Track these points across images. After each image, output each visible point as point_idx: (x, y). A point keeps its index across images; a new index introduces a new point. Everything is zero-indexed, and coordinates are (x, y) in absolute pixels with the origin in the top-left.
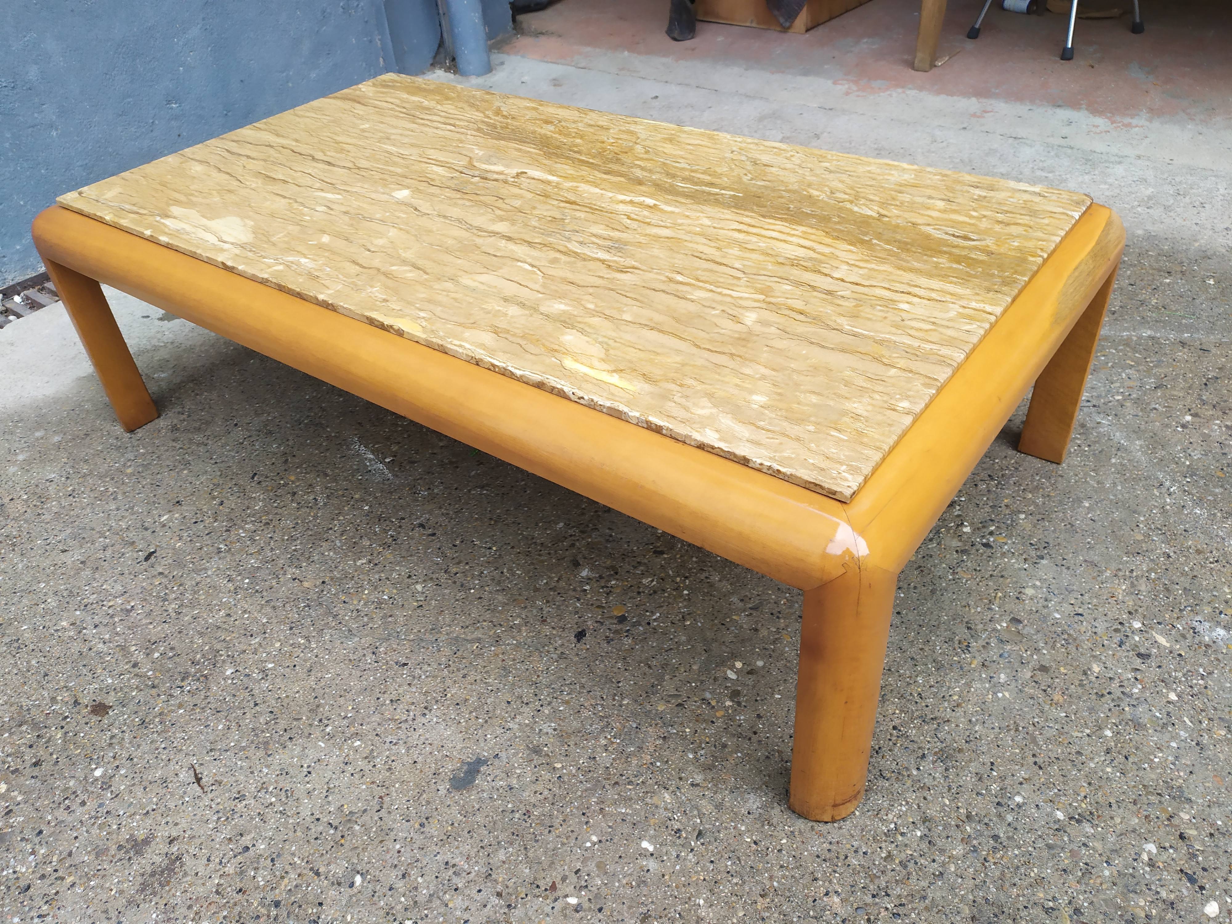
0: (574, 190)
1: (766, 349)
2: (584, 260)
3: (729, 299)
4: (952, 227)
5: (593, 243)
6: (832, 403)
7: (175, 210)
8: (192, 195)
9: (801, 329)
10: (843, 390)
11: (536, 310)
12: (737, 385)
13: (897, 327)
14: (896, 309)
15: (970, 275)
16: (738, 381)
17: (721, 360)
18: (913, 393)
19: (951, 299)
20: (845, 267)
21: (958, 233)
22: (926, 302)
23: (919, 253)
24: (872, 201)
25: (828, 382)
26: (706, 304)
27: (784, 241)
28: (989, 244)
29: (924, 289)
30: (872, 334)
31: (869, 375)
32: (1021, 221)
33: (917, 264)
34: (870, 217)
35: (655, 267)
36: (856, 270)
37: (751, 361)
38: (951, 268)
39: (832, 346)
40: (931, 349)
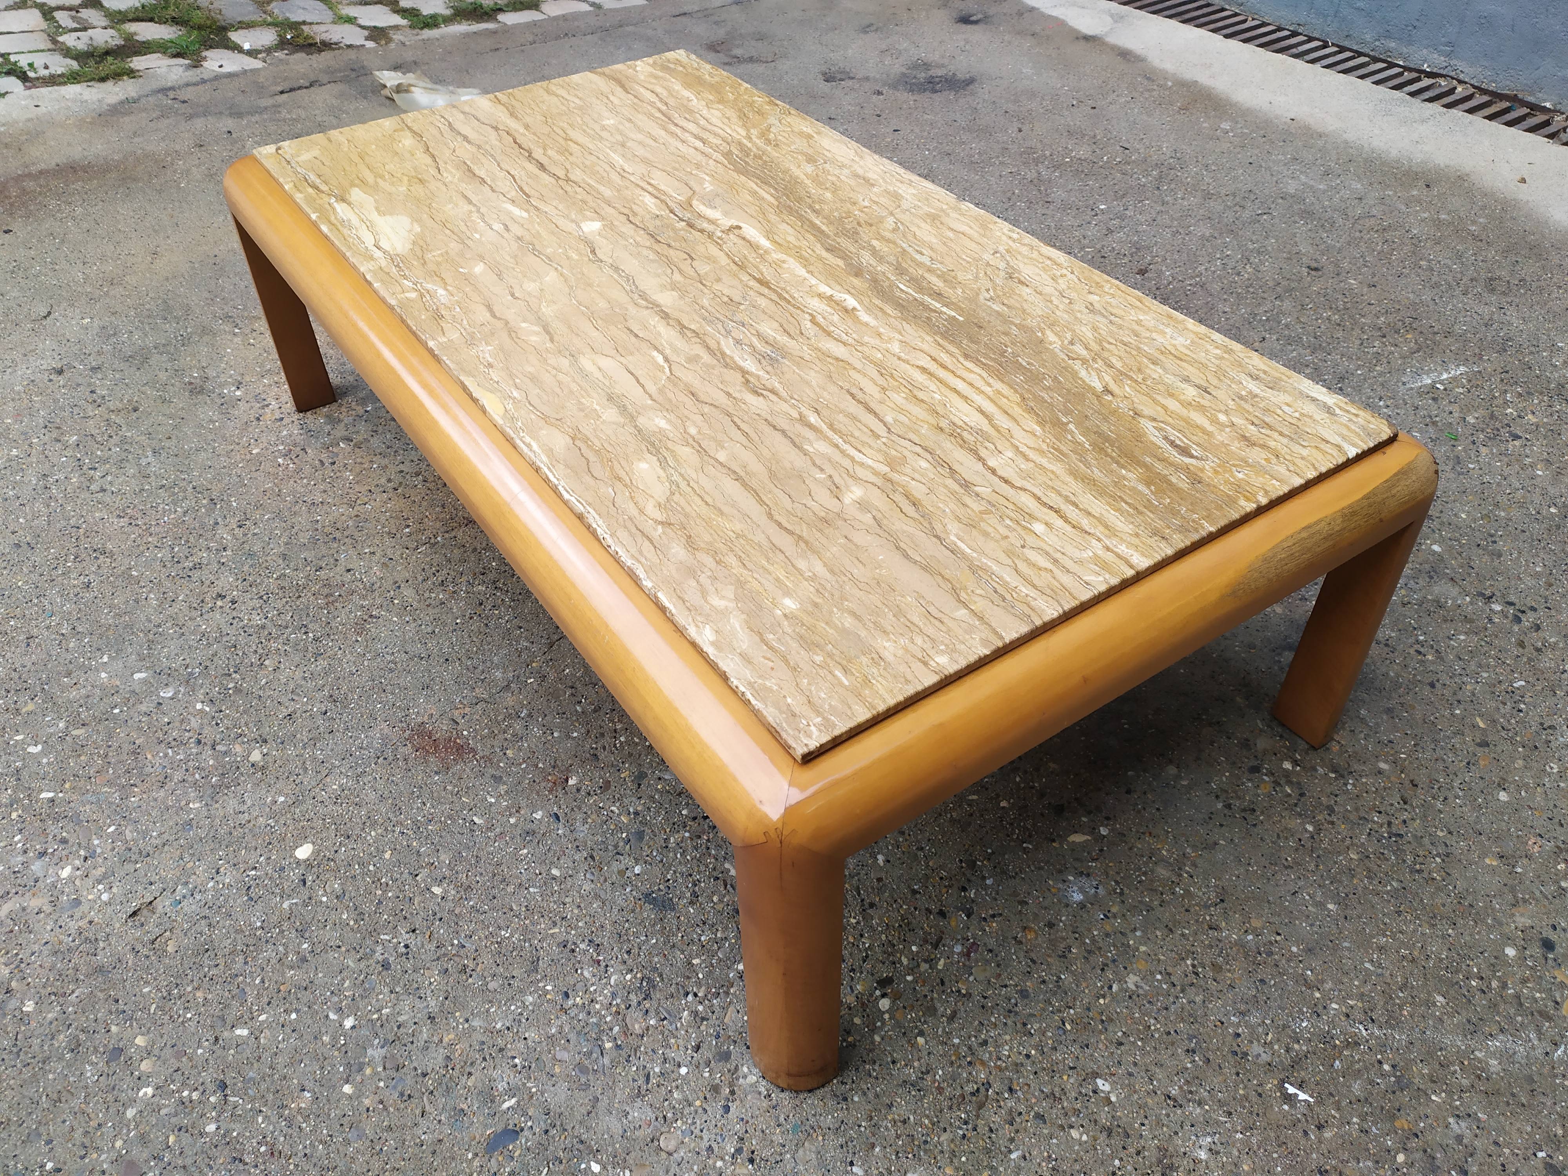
0: (777, 265)
1: (842, 541)
2: (726, 366)
3: (847, 463)
4: (1180, 431)
5: (751, 346)
6: (863, 633)
7: (356, 194)
8: (382, 177)
9: (899, 525)
10: (888, 620)
11: (633, 419)
12: (777, 580)
13: (1009, 553)
14: (1025, 528)
15: (1149, 505)
16: (781, 574)
17: (785, 541)
18: (963, 646)
19: (1101, 533)
20: (1010, 454)
21: (1180, 440)
22: (1068, 528)
23: (1112, 458)
24: (1111, 366)
25: (879, 605)
26: (818, 462)
27: (965, 398)
28: (1207, 467)
29: (1080, 510)
30: (975, 555)
31: (931, 609)
32: (1272, 444)
33: (1097, 474)
34: (1092, 389)
35: (796, 397)
36: (1020, 461)
37: (815, 552)
38: (1133, 489)
39: (918, 558)
40: (1027, 595)
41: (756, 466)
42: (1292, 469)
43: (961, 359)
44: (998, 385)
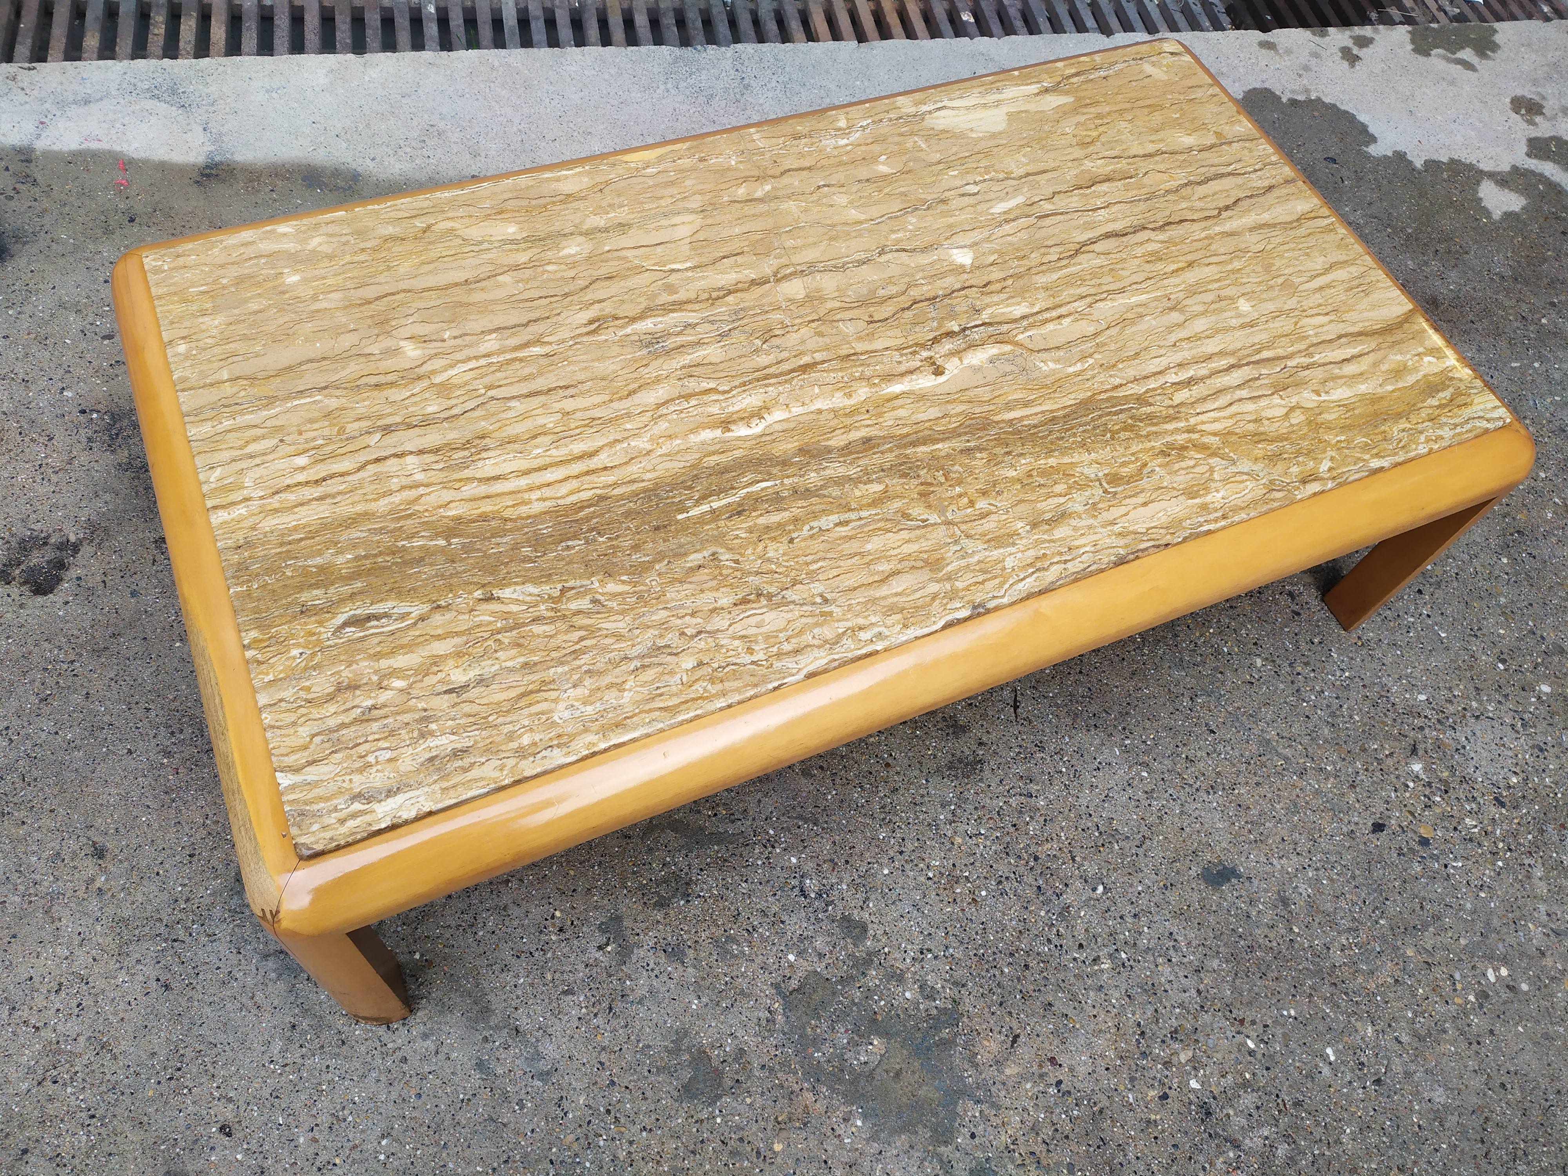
1: (352, 326)
3: (459, 356)
6: (236, 311)
7: (1059, 99)
9: (353, 369)
10: (242, 329)
12: (324, 278)
13: (279, 429)
14: (306, 451)
15: (288, 555)
16: (329, 282)
17: (370, 292)
18: (187, 364)
19: (270, 503)
20: (419, 477)
21: (377, 627)
22: (289, 482)
23: (376, 556)
24: (535, 620)
25: (264, 328)
26: (467, 338)
27: (527, 472)
28: (322, 630)
29: (311, 500)
30: (289, 405)
31: (240, 358)
32: (332, 708)
33: (355, 534)
34: (502, 586)
35: (578, 346)
36: (405, 481)
37: (345, 308)
38: (320, 553)
39: (304, 367)
40: (221, 423)
41: (478, 297)
42: (283, 704)
43: (599, 492)
44: (537, 507)
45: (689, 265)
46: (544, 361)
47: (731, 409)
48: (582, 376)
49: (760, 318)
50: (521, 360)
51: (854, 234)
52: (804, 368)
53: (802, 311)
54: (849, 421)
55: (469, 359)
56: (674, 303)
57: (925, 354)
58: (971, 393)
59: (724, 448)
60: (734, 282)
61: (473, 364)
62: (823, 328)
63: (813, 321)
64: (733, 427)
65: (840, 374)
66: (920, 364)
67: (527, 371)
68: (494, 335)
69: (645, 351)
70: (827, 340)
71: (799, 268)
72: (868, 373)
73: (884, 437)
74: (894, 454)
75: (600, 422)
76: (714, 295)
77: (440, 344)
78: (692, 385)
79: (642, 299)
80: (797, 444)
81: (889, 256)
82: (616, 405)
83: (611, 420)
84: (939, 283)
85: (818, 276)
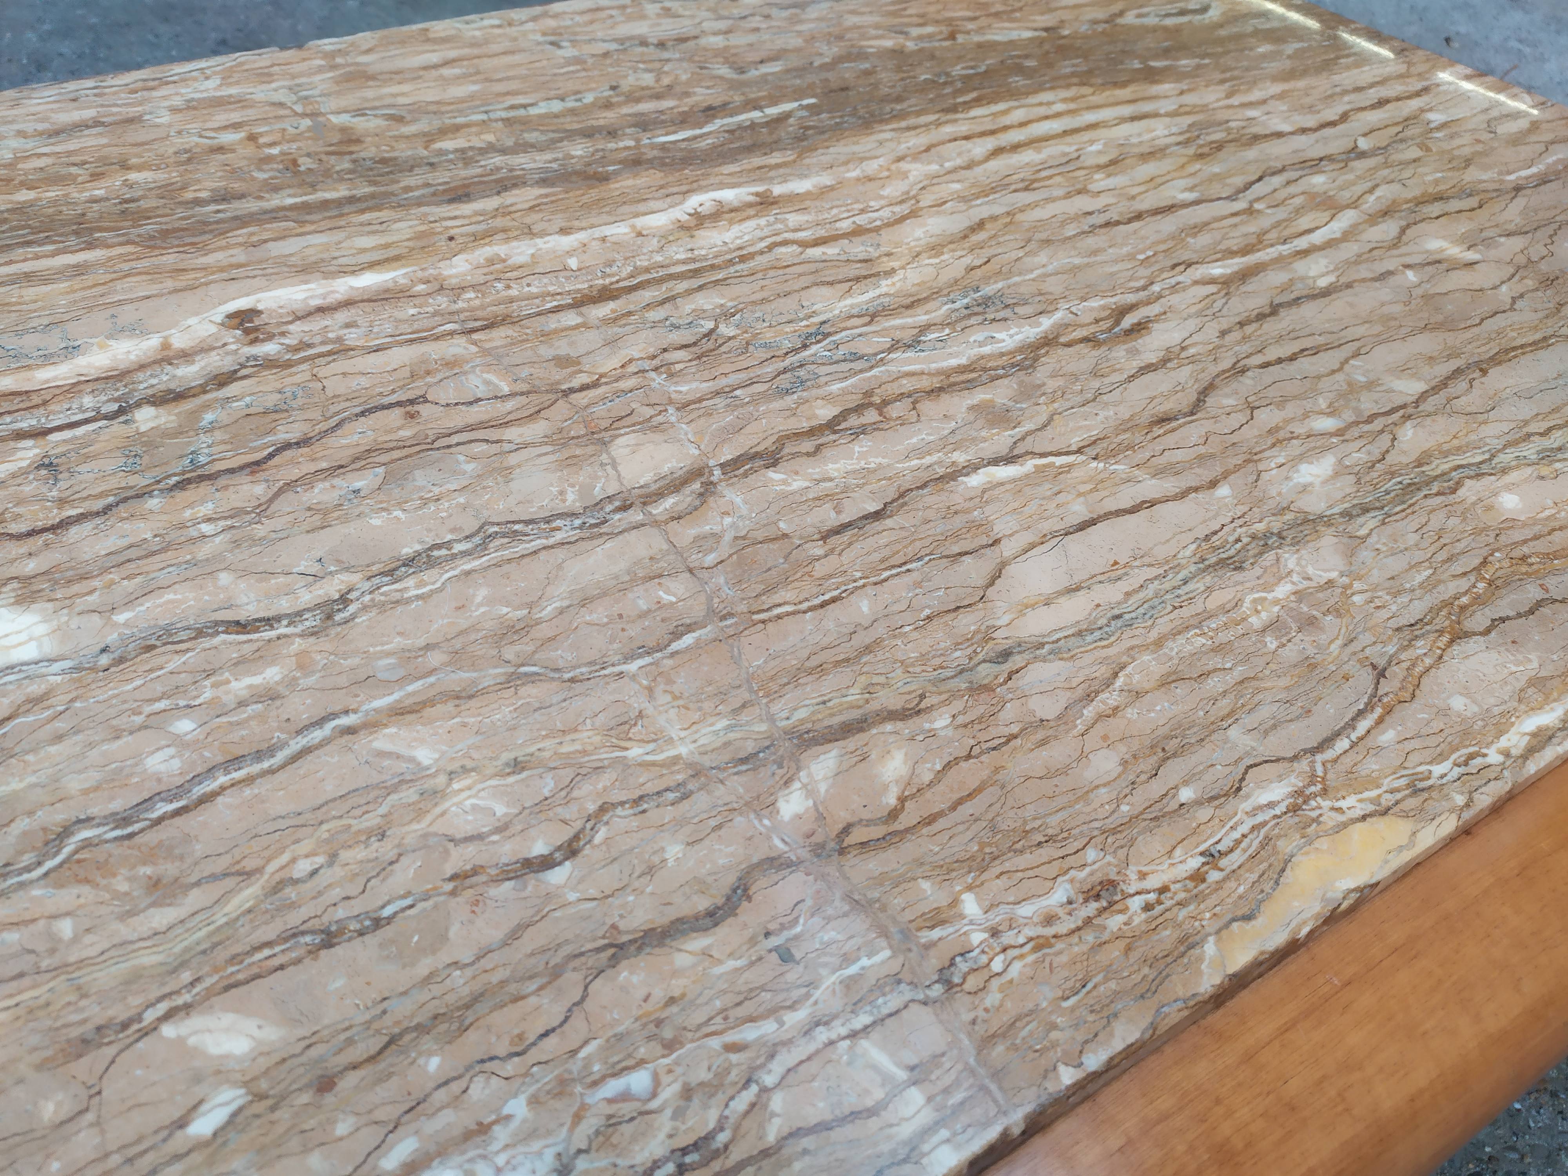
45: (975, 480)
46: (1186, 256)
47: (763, 221)
48: (1091, 242)
49: (733, 379)
50: (1231, 253)
51: (435, 658)
52: (605, 295)
53: (618, 407)
54: (499, 222)
55: (1330, 244)
56: (969, 386)
57: (270, 348)
58: (170, 284)
59: (761, 173)
60: (827, 452)
61: (1317, 238)
62: (557, 374)
63: (584, 388)
64: (752, 198)
65: (514, 292)
66: (291, 328)
67: (1204, 240)
68: (1323, 283)
69: (989, 290)
70: (546, 352)
71: (635, 516)
72: (442, 302)
73: (419, 205)
74: (402, 184)
75: (1013, 187)
76: (871, 416)
77: (1408, 260)
78: (858, 249)
79: (1052, 385)
80: (612, 186)
81: (306, 598)
82: (998, 210)
83: (993, 190)
84: (143, 530)
85: (572, 500)
